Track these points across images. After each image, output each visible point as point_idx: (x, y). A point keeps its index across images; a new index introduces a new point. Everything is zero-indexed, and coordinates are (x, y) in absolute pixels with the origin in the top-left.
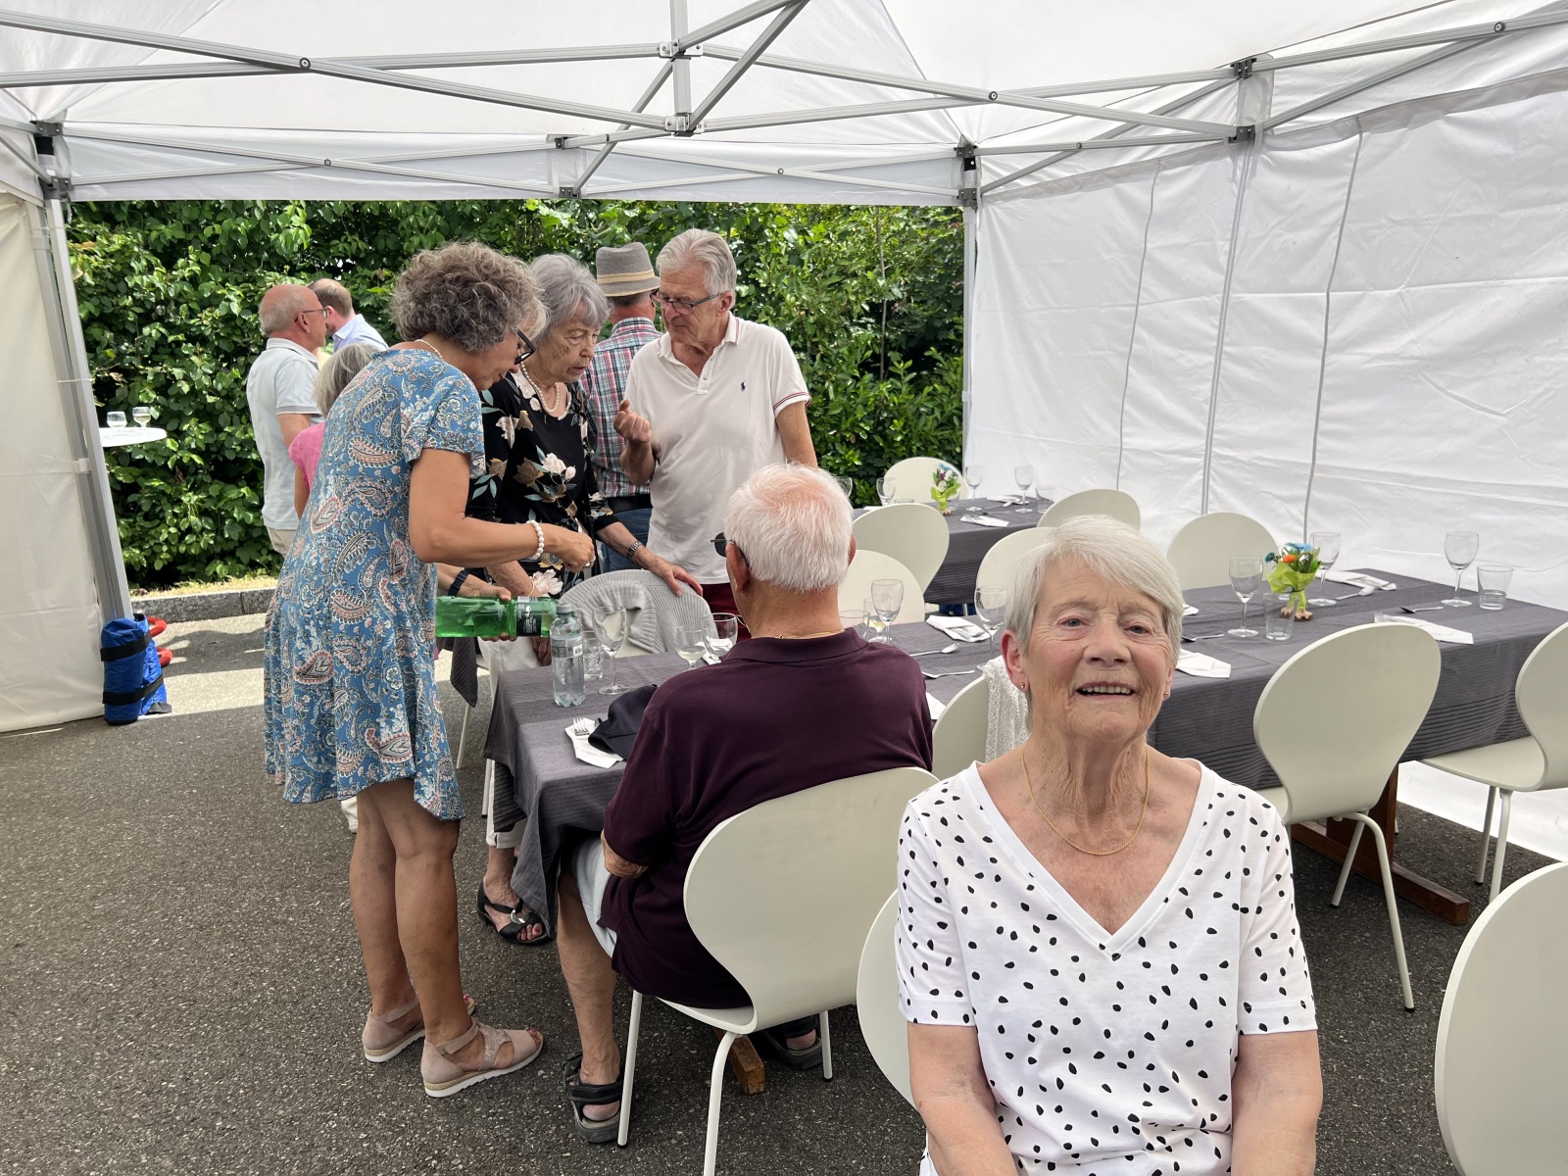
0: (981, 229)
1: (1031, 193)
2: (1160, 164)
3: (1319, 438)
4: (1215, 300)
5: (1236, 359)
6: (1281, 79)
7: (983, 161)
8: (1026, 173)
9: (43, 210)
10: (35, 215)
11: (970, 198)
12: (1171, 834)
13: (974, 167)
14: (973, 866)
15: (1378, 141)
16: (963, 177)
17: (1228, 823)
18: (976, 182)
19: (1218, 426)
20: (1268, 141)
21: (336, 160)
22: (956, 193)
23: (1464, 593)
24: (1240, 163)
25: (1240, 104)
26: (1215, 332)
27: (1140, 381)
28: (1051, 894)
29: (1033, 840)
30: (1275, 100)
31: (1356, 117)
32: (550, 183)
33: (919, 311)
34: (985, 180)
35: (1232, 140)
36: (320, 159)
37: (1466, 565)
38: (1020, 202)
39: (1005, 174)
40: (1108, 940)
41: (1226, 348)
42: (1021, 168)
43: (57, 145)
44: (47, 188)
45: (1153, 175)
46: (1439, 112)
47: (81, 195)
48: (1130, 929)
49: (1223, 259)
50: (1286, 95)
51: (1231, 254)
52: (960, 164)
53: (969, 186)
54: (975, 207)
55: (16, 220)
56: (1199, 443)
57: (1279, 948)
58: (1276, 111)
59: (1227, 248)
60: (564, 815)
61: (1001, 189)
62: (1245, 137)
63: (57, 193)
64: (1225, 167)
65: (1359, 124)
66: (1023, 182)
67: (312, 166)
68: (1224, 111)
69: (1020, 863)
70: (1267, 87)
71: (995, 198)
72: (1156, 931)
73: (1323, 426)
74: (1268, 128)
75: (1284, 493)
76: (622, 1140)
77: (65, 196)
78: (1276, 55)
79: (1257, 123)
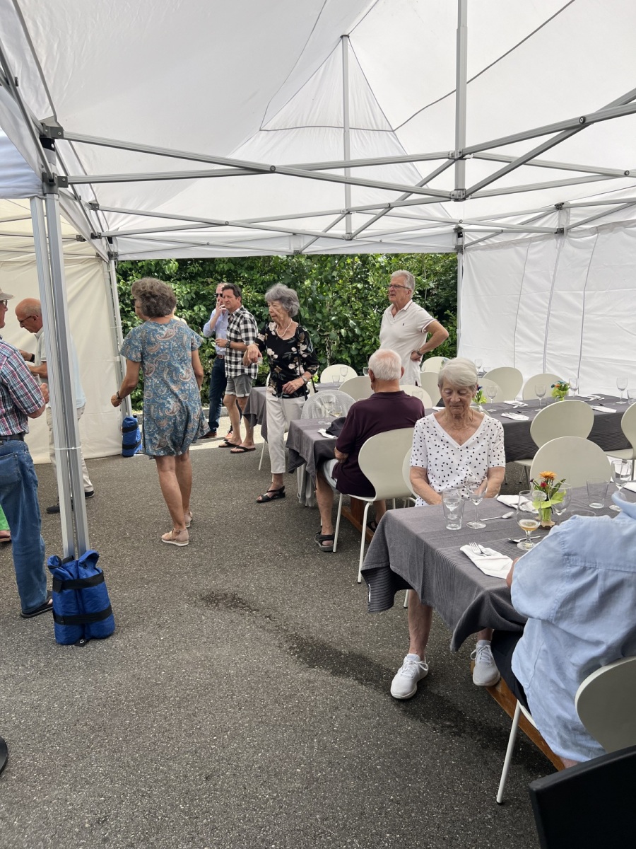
0: (464, 261)
1: (483, 249)
2: (531, 240)
3: (583, 346)
4: (548, 294)
5: (554, 316)
6: (573, 211)
7: (465, 234)
8: (482, 240)
9: (108, 264)
10: (105, 265)
11: (460, 249)
12: (476, 427)
13: (462, 236)
14: (430, 433)
15: (603, 237)
16: (457, 241)
17: (489, 425)
18: (463, 242)
19: (548, 342)
20: (569, 234)
21: (211, 242)
22: (454, 247)
23: (624, 400)
24: (559, 242)
25: (559, 219)
26: (547, 305)
27: (521, 326)
28: (447, 437)
29: (444, 427)
30: (571, 219)
31: (597, 227)
32: (290, 249)
33: (442, 293)
34: (466, 242)
35: (556, 233)
36: (205, 242)
37: (624, 389)
38: (479, 251)
39: (474, 240)
40: (460, 447)
41: (551, 312)
42: (480, 238)
43: (113, 240)
44: (111, 255)
45: (528, 244)
46: (622, 228)
47: (120, 258)
48: (465, 445)
49: (552, 278)
50: (575, 217)
51: (554, 276)
52: (456, 235)
53: (460, 244)
54: (462, 252)
55: (98, 268)
56: (541, 349)
57: (498, 451)
58: (571, 223)
59: (553, 274)
60: (321, 451)
61: (472, 246)
62: (560, 232)
63: (113, 258)
64: (553, 242)
65: (598, 230)
66: (481, 244)
67: (203, 245)
68: (553, 222)
69: (441, 432)
70: (568, 214)
71: (470, 249)
72: (470, 445)
73: (584, 341)
74: (569, 229)
75: (571, 367)
76: (334, 550)
77: (116, 259)
78: (571, 202)
79: (565, 227)
